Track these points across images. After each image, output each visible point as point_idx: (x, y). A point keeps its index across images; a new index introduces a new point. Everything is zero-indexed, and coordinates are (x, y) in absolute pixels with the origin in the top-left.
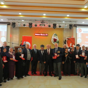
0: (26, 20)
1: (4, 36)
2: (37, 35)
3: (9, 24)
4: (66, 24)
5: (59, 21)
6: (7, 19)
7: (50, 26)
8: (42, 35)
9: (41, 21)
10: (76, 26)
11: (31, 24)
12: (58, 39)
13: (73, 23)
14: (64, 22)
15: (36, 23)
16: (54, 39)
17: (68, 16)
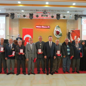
0: (26, 10)
1: (2, 29)
2: (38, 27)
3: (8, 15)
4: (71, 14)
5: (63, 11)
6: (5, 9)
7: (53, 17)
8: (44, 28)
9: (43, 11)
10: (81, 16)
11: (31, 15)
12: (61, 32)
13: (79, 13)
14: (68, 12)
15: (37, 14)
16: (57, 31)
17: (74, 4)
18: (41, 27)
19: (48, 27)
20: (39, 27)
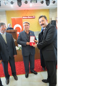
18: (27, 17)
19: (34, 17)
20: (26, 18)
